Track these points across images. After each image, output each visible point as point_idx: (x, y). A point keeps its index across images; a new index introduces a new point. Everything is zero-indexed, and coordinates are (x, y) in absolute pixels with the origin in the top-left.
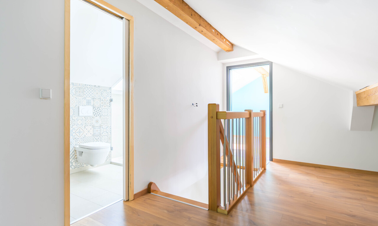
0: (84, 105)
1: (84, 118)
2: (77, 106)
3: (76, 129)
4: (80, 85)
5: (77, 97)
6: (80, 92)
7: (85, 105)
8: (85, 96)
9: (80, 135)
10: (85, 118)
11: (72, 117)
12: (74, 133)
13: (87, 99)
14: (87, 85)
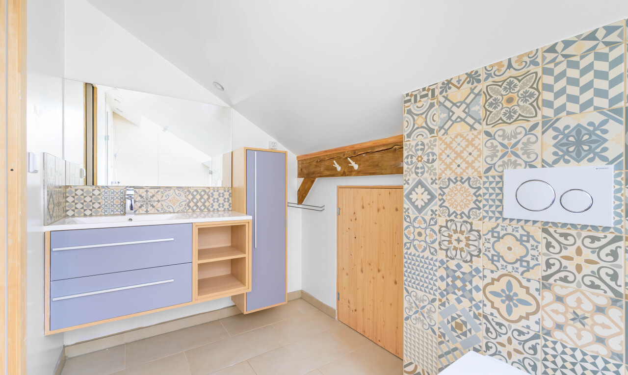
0: (538, 163)
1: (539, 235)
2: (493, 172)
3: (490, 276)
4: (510, 66)
5: (492, 130)
6: (510, 100)
7: (550, 159)
8: (549, 112)
9: (494, 293)
10: (545, 231)
11: (469, 217)
12: (477, 289)
13: (560, 125)
14: (568, 44)
